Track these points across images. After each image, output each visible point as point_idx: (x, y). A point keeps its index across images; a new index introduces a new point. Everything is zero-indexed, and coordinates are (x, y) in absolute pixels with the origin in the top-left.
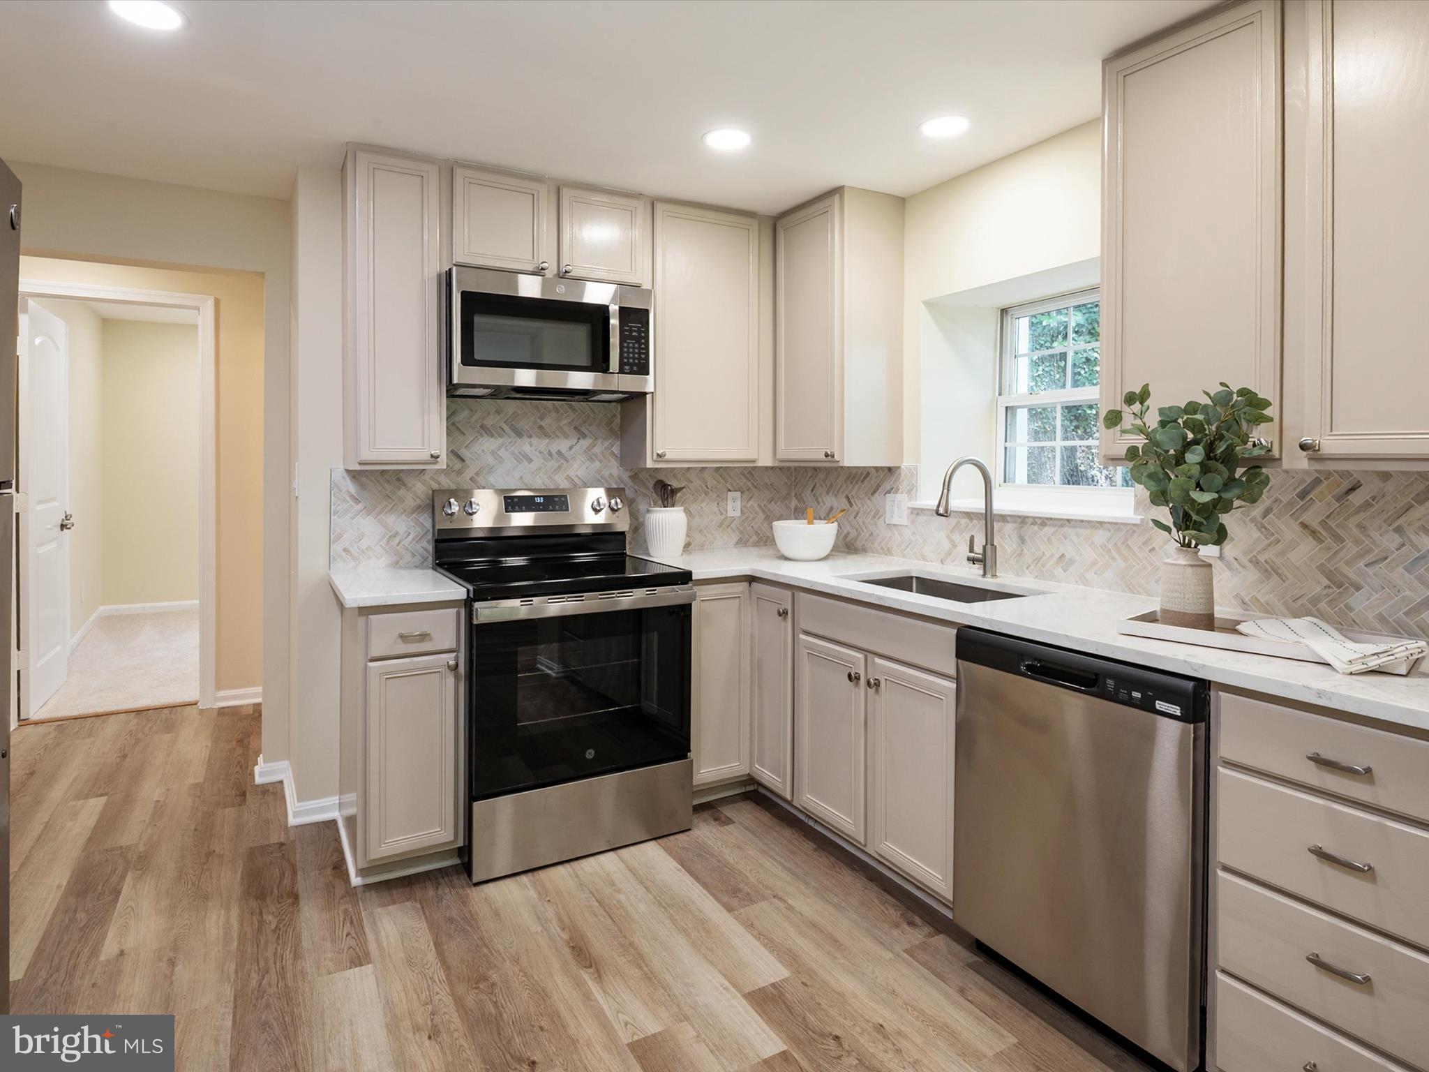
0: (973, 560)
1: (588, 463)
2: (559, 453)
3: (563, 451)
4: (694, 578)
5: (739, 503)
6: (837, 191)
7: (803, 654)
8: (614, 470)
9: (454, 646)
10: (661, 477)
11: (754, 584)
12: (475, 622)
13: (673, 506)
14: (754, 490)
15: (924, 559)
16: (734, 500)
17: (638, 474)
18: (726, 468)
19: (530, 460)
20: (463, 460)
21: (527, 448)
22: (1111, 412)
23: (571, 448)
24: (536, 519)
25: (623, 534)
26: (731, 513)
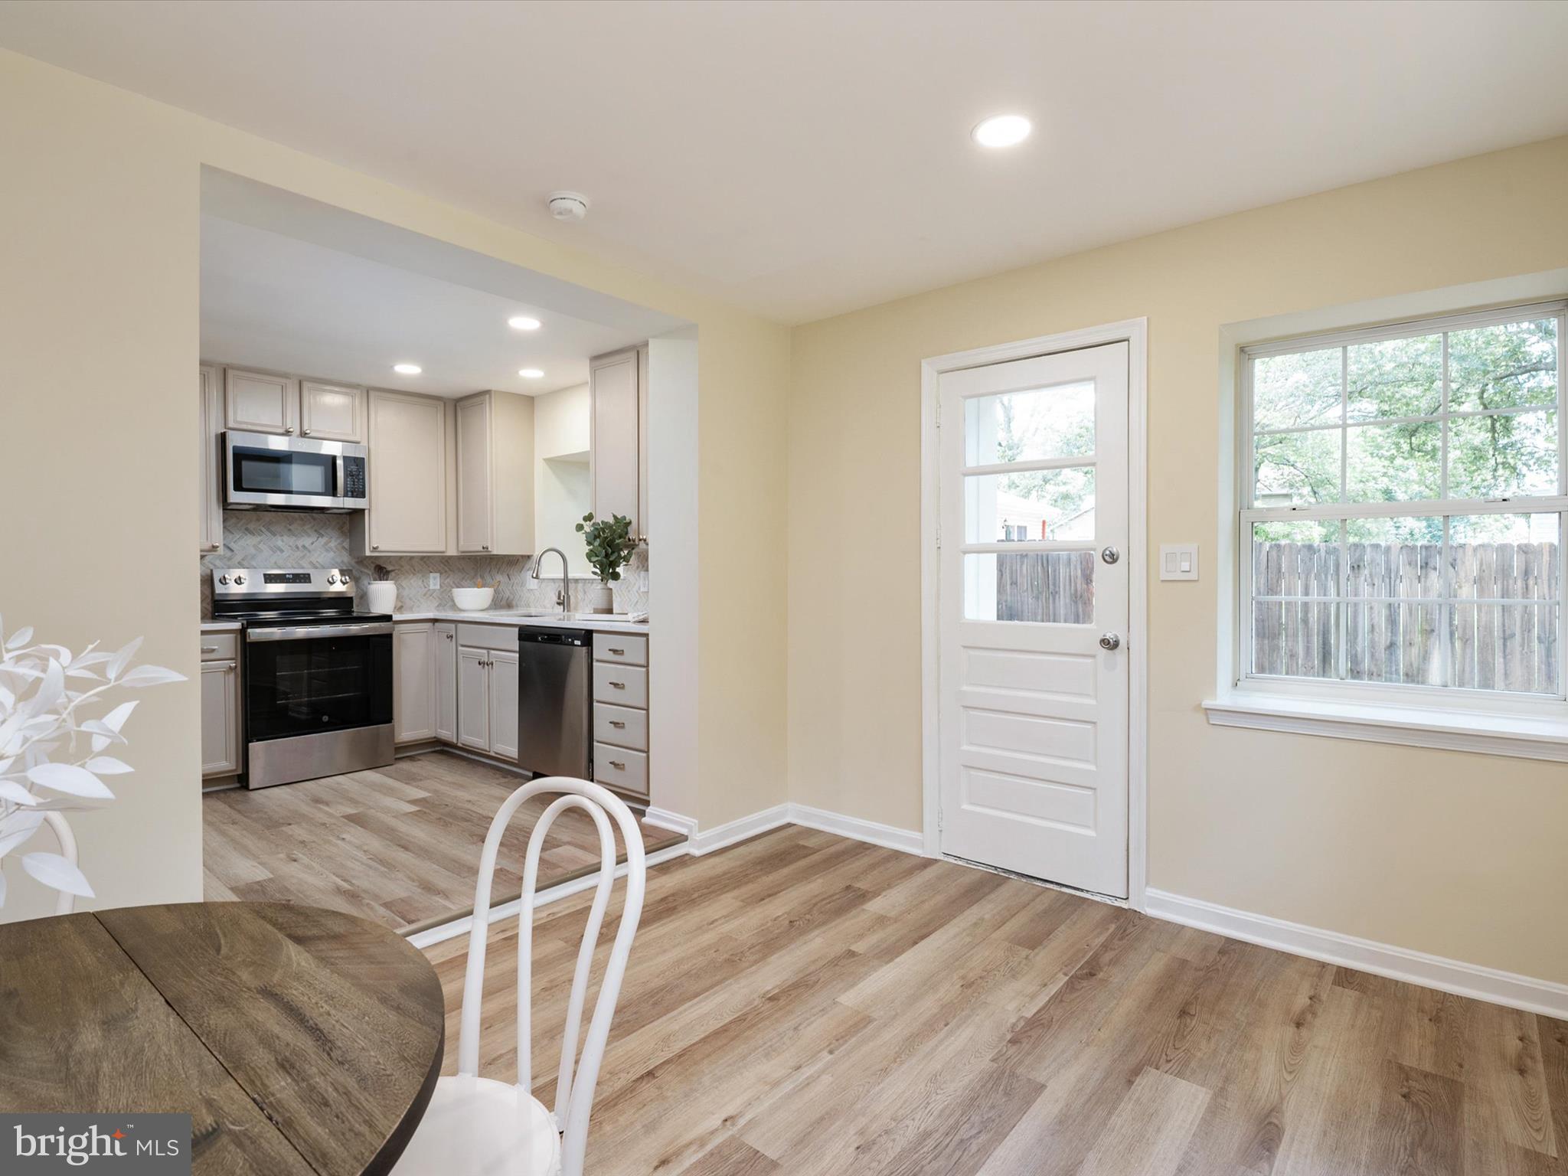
0: (559, 604)
1: (325, 553)
2: (304, 546)
3: (307, 545)
4: (394, 619)
5: (438, 580)
6: (488, 392)
7: (460, 657)
8: (346, 558)
9: (234, 656)
10: (378, 563)
11: (436, 624)
12: (248, 640)
13: (387, 580)
14: (450, 572)
15: (545, 608)
16: (435, 578)
17: (362, 561)
18: (429, 557)
19: (282, 551)
20: (232, 551)
21: (279, 543)
22: (578, 525)
23: (312, 544)
24: (286, 587)
25: (351, 598)
26: (432, 587)
